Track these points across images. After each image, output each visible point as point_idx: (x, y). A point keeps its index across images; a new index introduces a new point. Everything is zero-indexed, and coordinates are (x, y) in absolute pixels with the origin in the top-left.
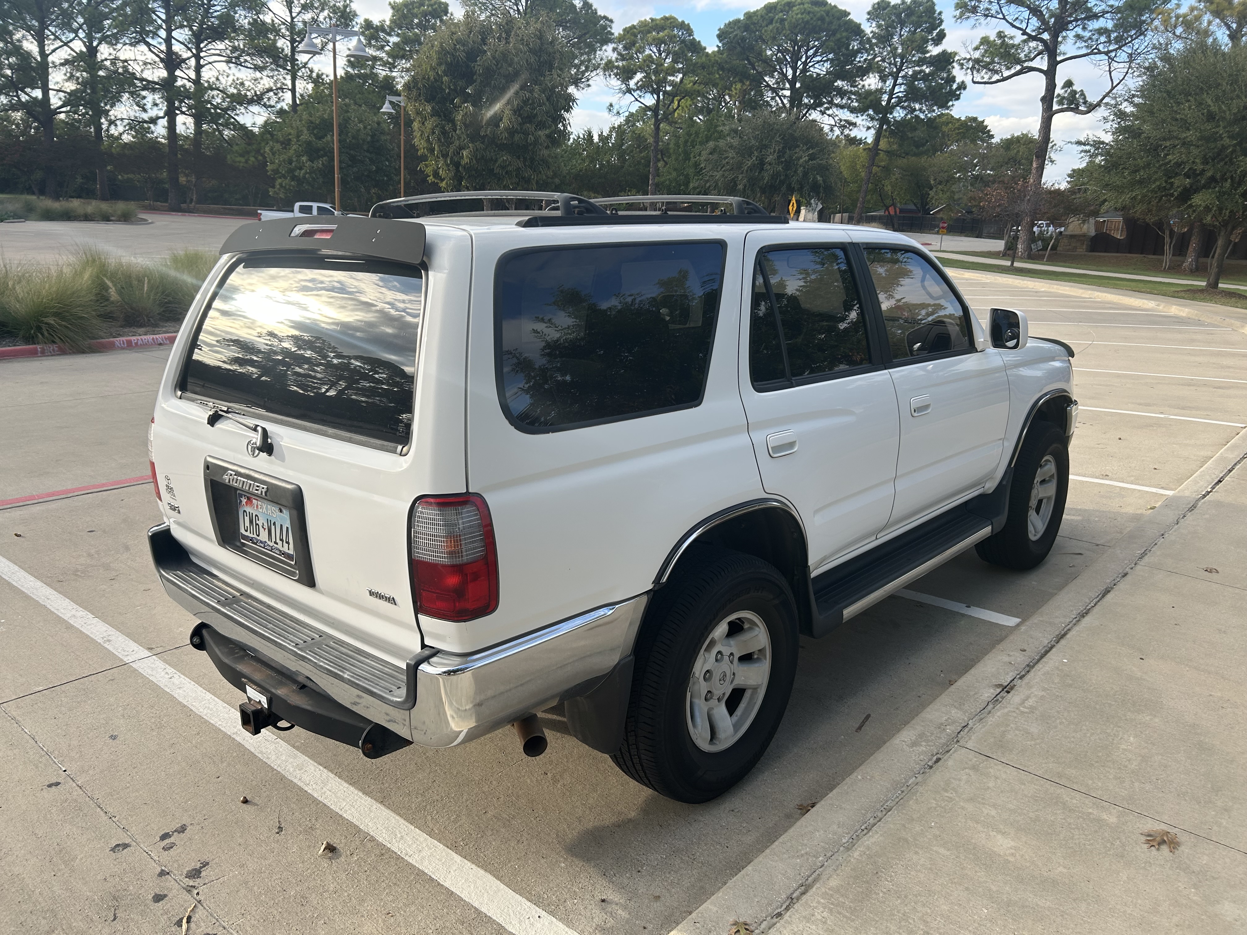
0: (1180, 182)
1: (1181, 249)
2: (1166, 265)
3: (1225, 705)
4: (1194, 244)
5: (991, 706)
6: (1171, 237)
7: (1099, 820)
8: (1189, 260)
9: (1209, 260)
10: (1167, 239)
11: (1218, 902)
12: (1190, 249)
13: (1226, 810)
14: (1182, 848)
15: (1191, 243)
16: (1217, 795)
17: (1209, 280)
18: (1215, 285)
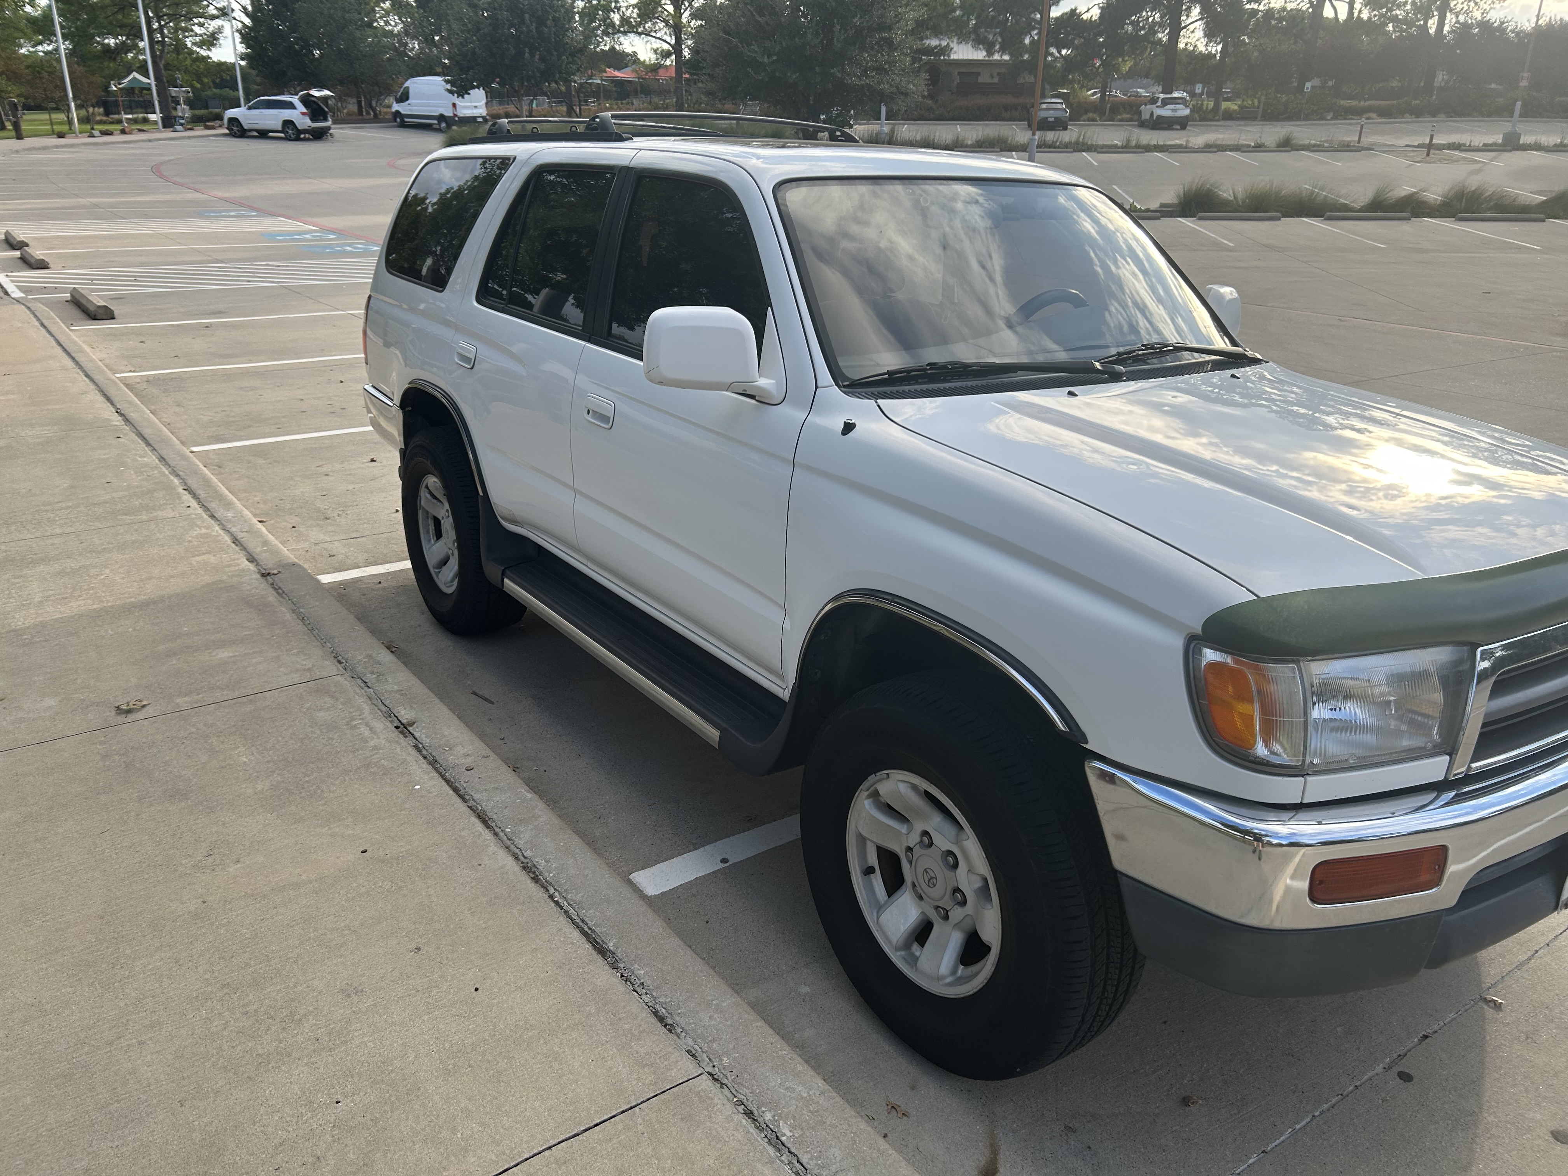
3: (210, 859)
5: (384, 709)
7: (186, 695)
11: (60, 701)
13: (107, 756)
14: (113, 713)
16: (125, 762)
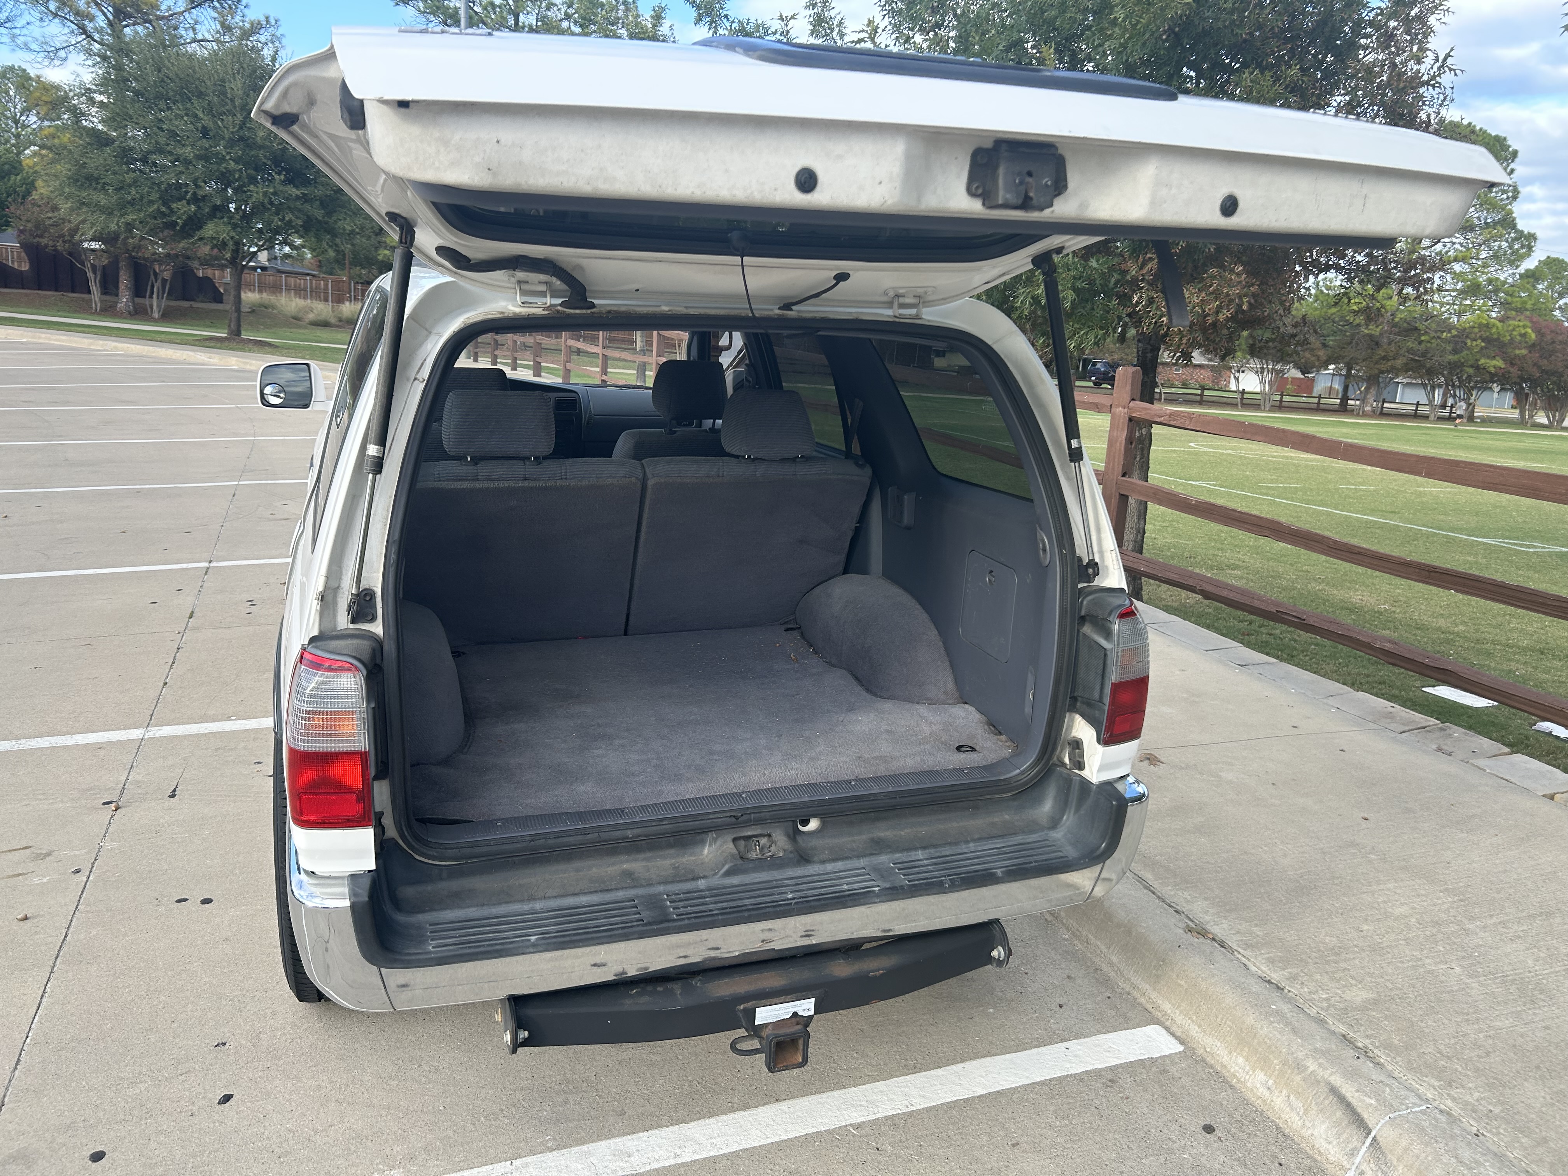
0: (183, 209)
1: (109, 285)
2: (96, 305)
4: (125, 282)
6: (95, 272)
8: (124, 300)
9: (147, 301)
10: (90, 275)
12: (122, 287)
15: (121, 279)
17: (229, 326)
18: (238, 333)
